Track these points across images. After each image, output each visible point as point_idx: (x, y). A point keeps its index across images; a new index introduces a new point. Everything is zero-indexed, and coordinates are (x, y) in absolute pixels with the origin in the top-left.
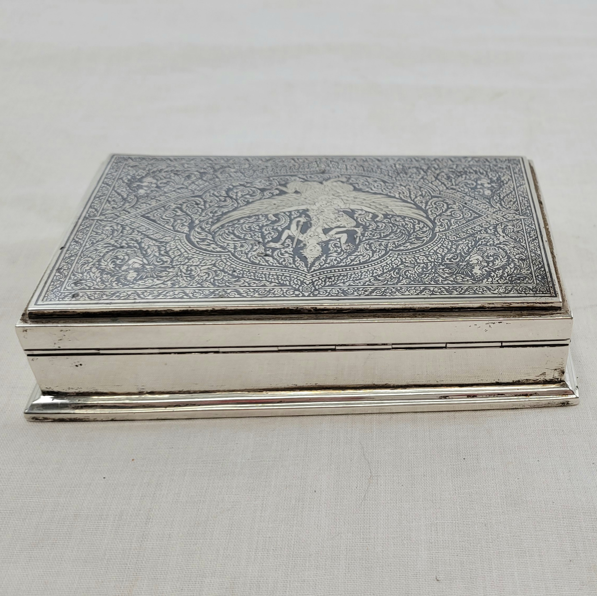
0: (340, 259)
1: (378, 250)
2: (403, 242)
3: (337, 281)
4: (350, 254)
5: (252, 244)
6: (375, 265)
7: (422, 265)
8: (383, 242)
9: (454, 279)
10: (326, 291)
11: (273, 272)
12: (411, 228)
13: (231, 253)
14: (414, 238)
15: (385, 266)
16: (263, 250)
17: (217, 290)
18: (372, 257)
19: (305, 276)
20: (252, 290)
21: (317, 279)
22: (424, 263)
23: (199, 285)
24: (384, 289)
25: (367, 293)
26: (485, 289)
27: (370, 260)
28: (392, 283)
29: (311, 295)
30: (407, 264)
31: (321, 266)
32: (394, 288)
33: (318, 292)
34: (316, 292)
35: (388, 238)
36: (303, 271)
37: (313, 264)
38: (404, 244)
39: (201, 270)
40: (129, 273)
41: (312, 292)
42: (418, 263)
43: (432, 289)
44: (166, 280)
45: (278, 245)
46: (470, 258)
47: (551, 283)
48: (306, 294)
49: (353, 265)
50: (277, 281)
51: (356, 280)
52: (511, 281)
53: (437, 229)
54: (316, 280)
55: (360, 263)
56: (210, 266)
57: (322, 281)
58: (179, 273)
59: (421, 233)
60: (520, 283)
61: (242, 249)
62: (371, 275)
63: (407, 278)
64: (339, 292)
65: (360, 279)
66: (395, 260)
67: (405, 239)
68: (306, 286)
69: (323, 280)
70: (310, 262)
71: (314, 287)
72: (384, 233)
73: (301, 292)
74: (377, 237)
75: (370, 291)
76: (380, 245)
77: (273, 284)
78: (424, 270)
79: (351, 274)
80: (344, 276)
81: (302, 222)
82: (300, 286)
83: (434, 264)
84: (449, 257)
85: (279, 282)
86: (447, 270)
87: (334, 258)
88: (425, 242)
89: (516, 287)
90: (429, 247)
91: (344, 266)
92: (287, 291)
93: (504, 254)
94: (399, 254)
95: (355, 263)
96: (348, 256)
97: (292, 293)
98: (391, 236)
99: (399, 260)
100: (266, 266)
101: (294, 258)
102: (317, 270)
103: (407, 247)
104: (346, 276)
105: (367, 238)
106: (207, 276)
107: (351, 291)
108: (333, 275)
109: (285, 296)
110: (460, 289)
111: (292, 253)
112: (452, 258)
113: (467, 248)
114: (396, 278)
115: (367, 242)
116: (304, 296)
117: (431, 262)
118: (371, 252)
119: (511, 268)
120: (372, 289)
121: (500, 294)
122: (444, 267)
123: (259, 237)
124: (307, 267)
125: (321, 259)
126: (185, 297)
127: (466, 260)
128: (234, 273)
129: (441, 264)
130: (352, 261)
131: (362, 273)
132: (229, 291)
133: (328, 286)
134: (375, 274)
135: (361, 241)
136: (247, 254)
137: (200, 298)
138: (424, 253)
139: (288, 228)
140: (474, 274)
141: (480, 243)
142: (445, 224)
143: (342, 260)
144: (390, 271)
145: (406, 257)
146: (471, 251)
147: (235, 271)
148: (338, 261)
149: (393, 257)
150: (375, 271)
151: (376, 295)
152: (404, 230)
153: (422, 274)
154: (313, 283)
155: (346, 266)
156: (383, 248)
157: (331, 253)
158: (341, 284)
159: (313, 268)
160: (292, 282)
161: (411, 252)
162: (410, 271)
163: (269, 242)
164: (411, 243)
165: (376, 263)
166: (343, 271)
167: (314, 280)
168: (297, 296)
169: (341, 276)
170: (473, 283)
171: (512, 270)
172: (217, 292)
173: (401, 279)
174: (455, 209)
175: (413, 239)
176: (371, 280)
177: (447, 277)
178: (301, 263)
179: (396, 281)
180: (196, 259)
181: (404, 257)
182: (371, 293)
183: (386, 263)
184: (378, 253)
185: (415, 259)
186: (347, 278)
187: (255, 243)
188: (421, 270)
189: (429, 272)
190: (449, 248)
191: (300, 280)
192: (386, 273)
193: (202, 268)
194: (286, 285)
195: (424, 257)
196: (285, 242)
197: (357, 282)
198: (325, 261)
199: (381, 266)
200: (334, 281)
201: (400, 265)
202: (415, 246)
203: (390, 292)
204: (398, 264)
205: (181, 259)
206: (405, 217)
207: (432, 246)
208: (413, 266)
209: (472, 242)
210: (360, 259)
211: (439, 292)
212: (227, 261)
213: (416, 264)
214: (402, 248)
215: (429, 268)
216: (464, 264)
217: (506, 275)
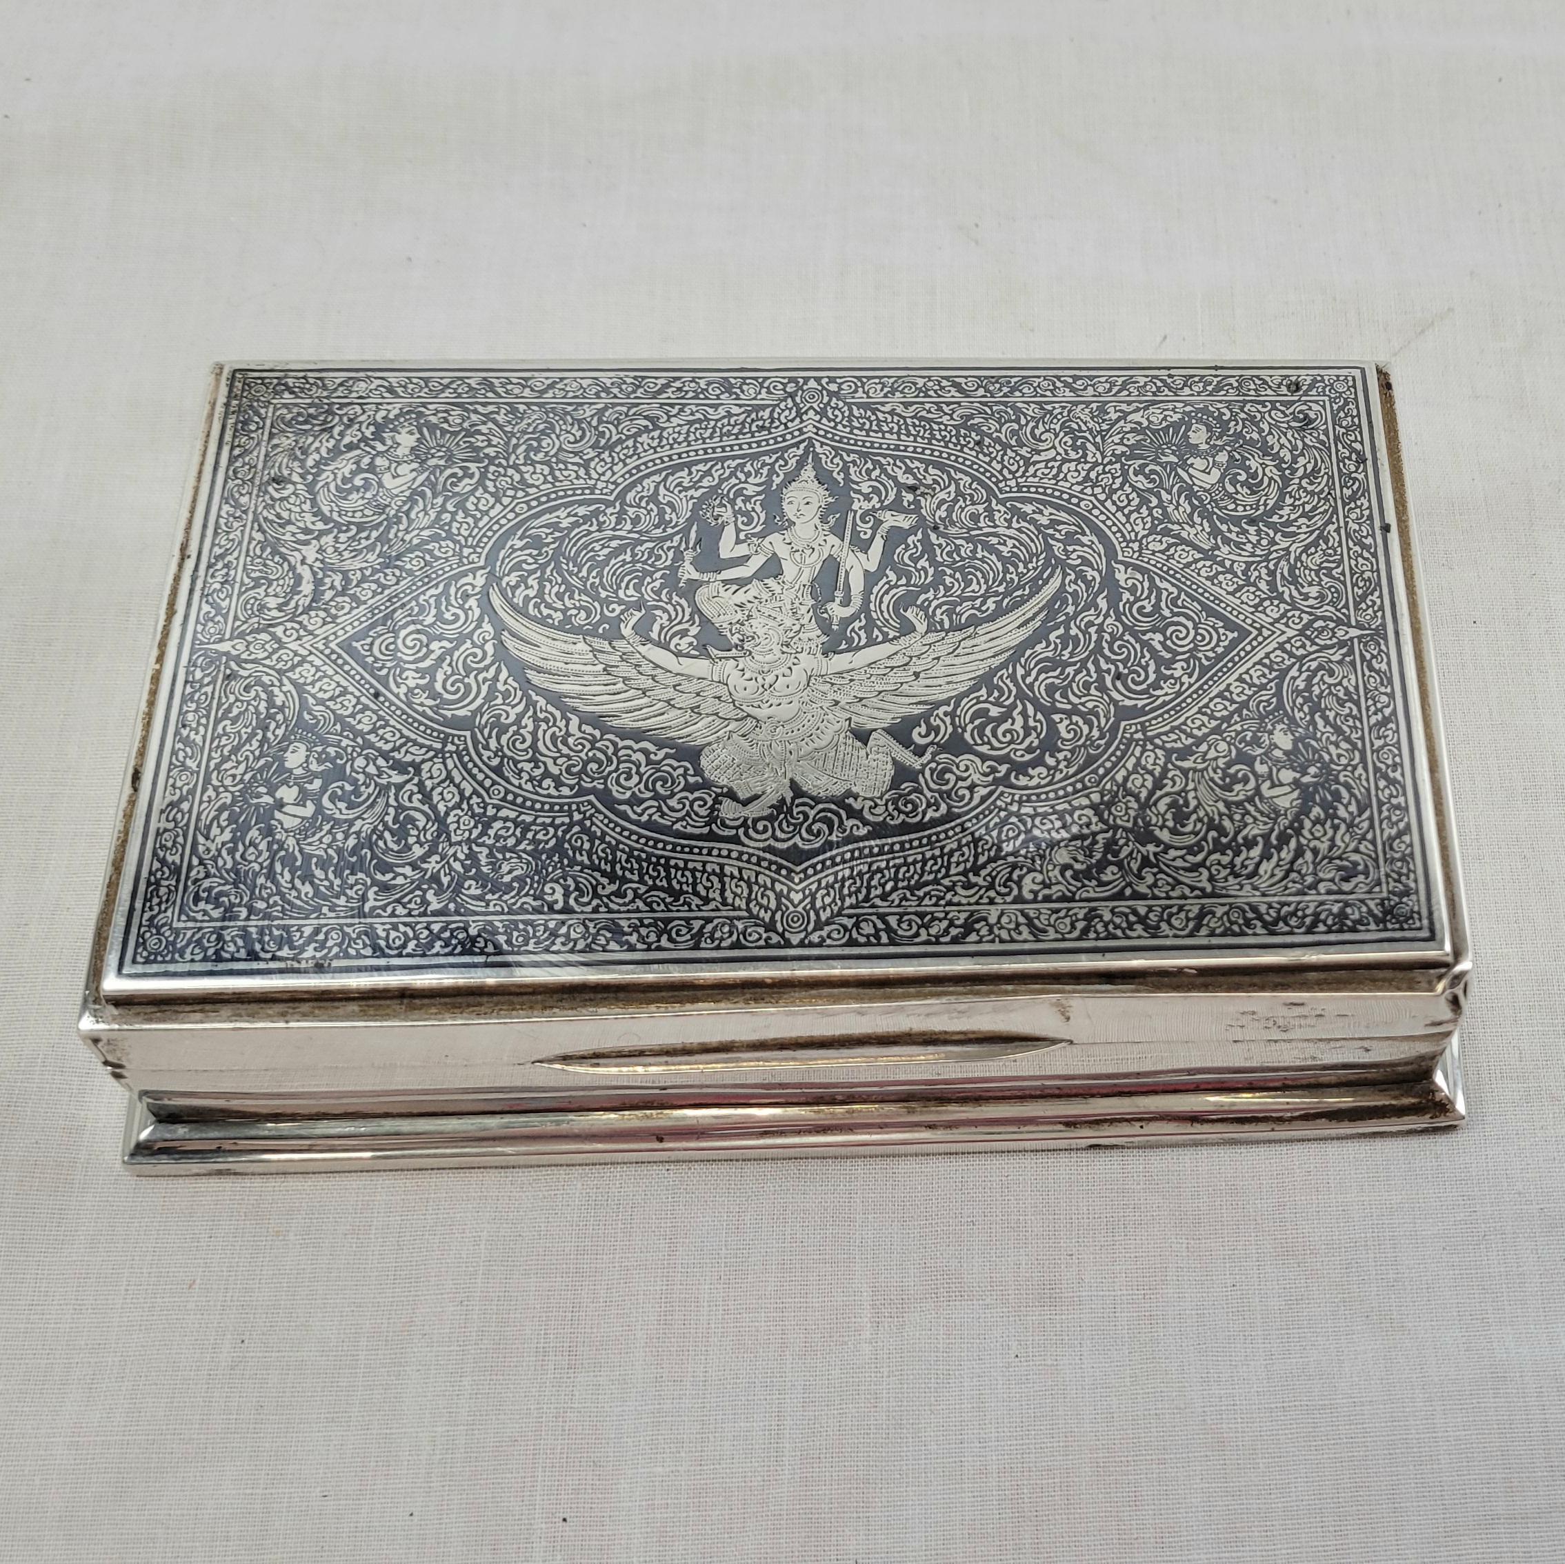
0: (737, 478)
1: (643, 504)
2: (577, 531)
3: (745, 421)
4: (713, 490)
5: (953, 523)
6: (653, 461)
7: (540, 456)
8: (630, 532)
9: (469, 418)
10: (769, 392)
11: (892, 439)
12: (551, 582)
13: (996, 497)
14: (548, 545)
15: (631, 457)
16: (923, 504)
17: (1005, 396)
18: (659, 483)
19: (818, 429)
20: (931, 393)
21: (790, 424)
22: (533, 463)
23: (1049, 407)
24: (638, 394)
25: (678, 384)
26: (399, 390)
27: (664, 474)
28: (619, 408)
29: (801, 381)
30: (577, 460)
31: (782, 457)
32: (615, 397)
33: (788, 390)
34: (791, 388)
35: (614, 544)
36: (822, 444)
37: (801, 464)
38: (576, 525)
39: (1054, 447)
40: (1207, 443)
41: (801, 388)
42: (548, 463)
43: (527, 392)
44: (1122, 423)
45: (891, 520)
46: (414, 479)
47: (232, 409)
48: (812, 384)
49: (706, 461)
50: (880, 415)
51: (699, 421)
52: (329, 412)
53: (480, 581)
54: (792, 421)
55: (689, 465)
56: (1036, 458)
57: (779, 419)
58: (1098, 439)
59: (525, 561)
60: (311, 405)
61: (972, 509)
62: (665, 434)
63: (580, 421)
64: (740, 388)
65: (691, 423)
66: (603, 474)
67: (570, 540)
68: (815, 405)
69: (777, 423)
70: (809, 467)
71: (796, 404)
72: (624, 562)
73: (824, 388)
74: (643, 549)
75: (670, 390)
76: (636, 521)
77: (888, 408)
78: (535, 444)
79: (711, 437)
80: (729, 434)
81: (838, 600)
82: (829, 403)
83: (507, 459)
84: (467, 481)
85: (874, 414)
86: (479, 441)
87: (750, 480)
88: (520, 533)
89: (325, 394)
90: (511, 515)
91: (728, 458)
92: (856, 391)
93: (321, 498)
94: (592, 489)
95: (700, 467)
96: (719, 485)
97: (844, 386)
98: (606, 551)
99: (592, 472)
100: (911, 458)
101: (847, 479)
102: (792, 446)
103: (569, 515)
104: (725, 434)
105: (668, 544)
106: (1037, 432)
107: (714, 391)
108: (753, 436)
109: (859, 378)
110: (460, 391)
111: (853, 495)
112: (460, 479)
113: (413, 515)
114: (607, 422)
115: (670, 531)
116: (818, 380)
117: (515, 467)
118: (660, 498)
119: (317, 450)
120: (665, 395)
121: (368, 377)
122: (486, 451)
123: (940, 546)
124: (816, 455)
125: (782, 476)
126: (1070, 380)
127: (426, 474)
128: (978, 438)
129: (492, 460)
130: (708, 473)
131: (686, 439)
132: (981, 392)
133: (764, 407)
134: (656, 434)
135: (685, 532)
136: (959, 493)
137: (1039, 377)
138: (527, 494)
139: (871, 579)
140: (416, 431)
141: (375, 534)
142: (454, 602)
143: (733, 474)
144: (620, 441)
145: (575, 481)
146: (405, 503)
147: (978, 443)
148: (742, 471)
149: (607, 482)
150: (655, 444)
151: (656, 378)
152: (571, 573)
153: (543, 432)
154: (799, 414)
155: (723, 460)
156: (631, 511)
157: (759, 494)
158: (735, 410)
159: (800, 452)
160: (846, 414)
161: (562, 497)
162: (572, 439)
163: (912, 531)
164: (555, 526)
165: (650, 464)
166: (732, 446)
167: (798, 420)
168: (832, 380)
169: (737, 435)
170: (424, 405)
171: (317, 444)
172: (1005, 390)
173: (596, 418)
174: (413, 666)
175: (549, 540)
176: (665, 417)
177: (484, 423)
178: (830, 466)
179: (607, 414)
180: (1074, 481)
181: (582, 481)
182: (667, 386)
183: (625, 465)
184: (644, 494)
185: (555, 477)
186: (721, 429)
187: (946, 528)
188: (544, 444)
189: (527, 437)
190: (460, 512)
191: (829, 420)
192: (628, 437)
193: (1052, 453)
194: (859, 406)
195: (530, 481)
196: (874, 529)
197: (698, 416)
198: (772, 472)
199: (639, 458)
200: (753, 420)
201: (592, 459)
202: (548, 516)
203: (624, 387)
204: (597, 460)
205: (1106, 480)
206: (560, 628)
207: (504, 517)
208: (562, 456)
209: (396, 536)
210: (688, 479)
211: (511, 383)
212: (1000, 472)
213: (554, 460)
214: (582, 511)
215: (524, 447)
216: (432, 462)
217: (336, 430)
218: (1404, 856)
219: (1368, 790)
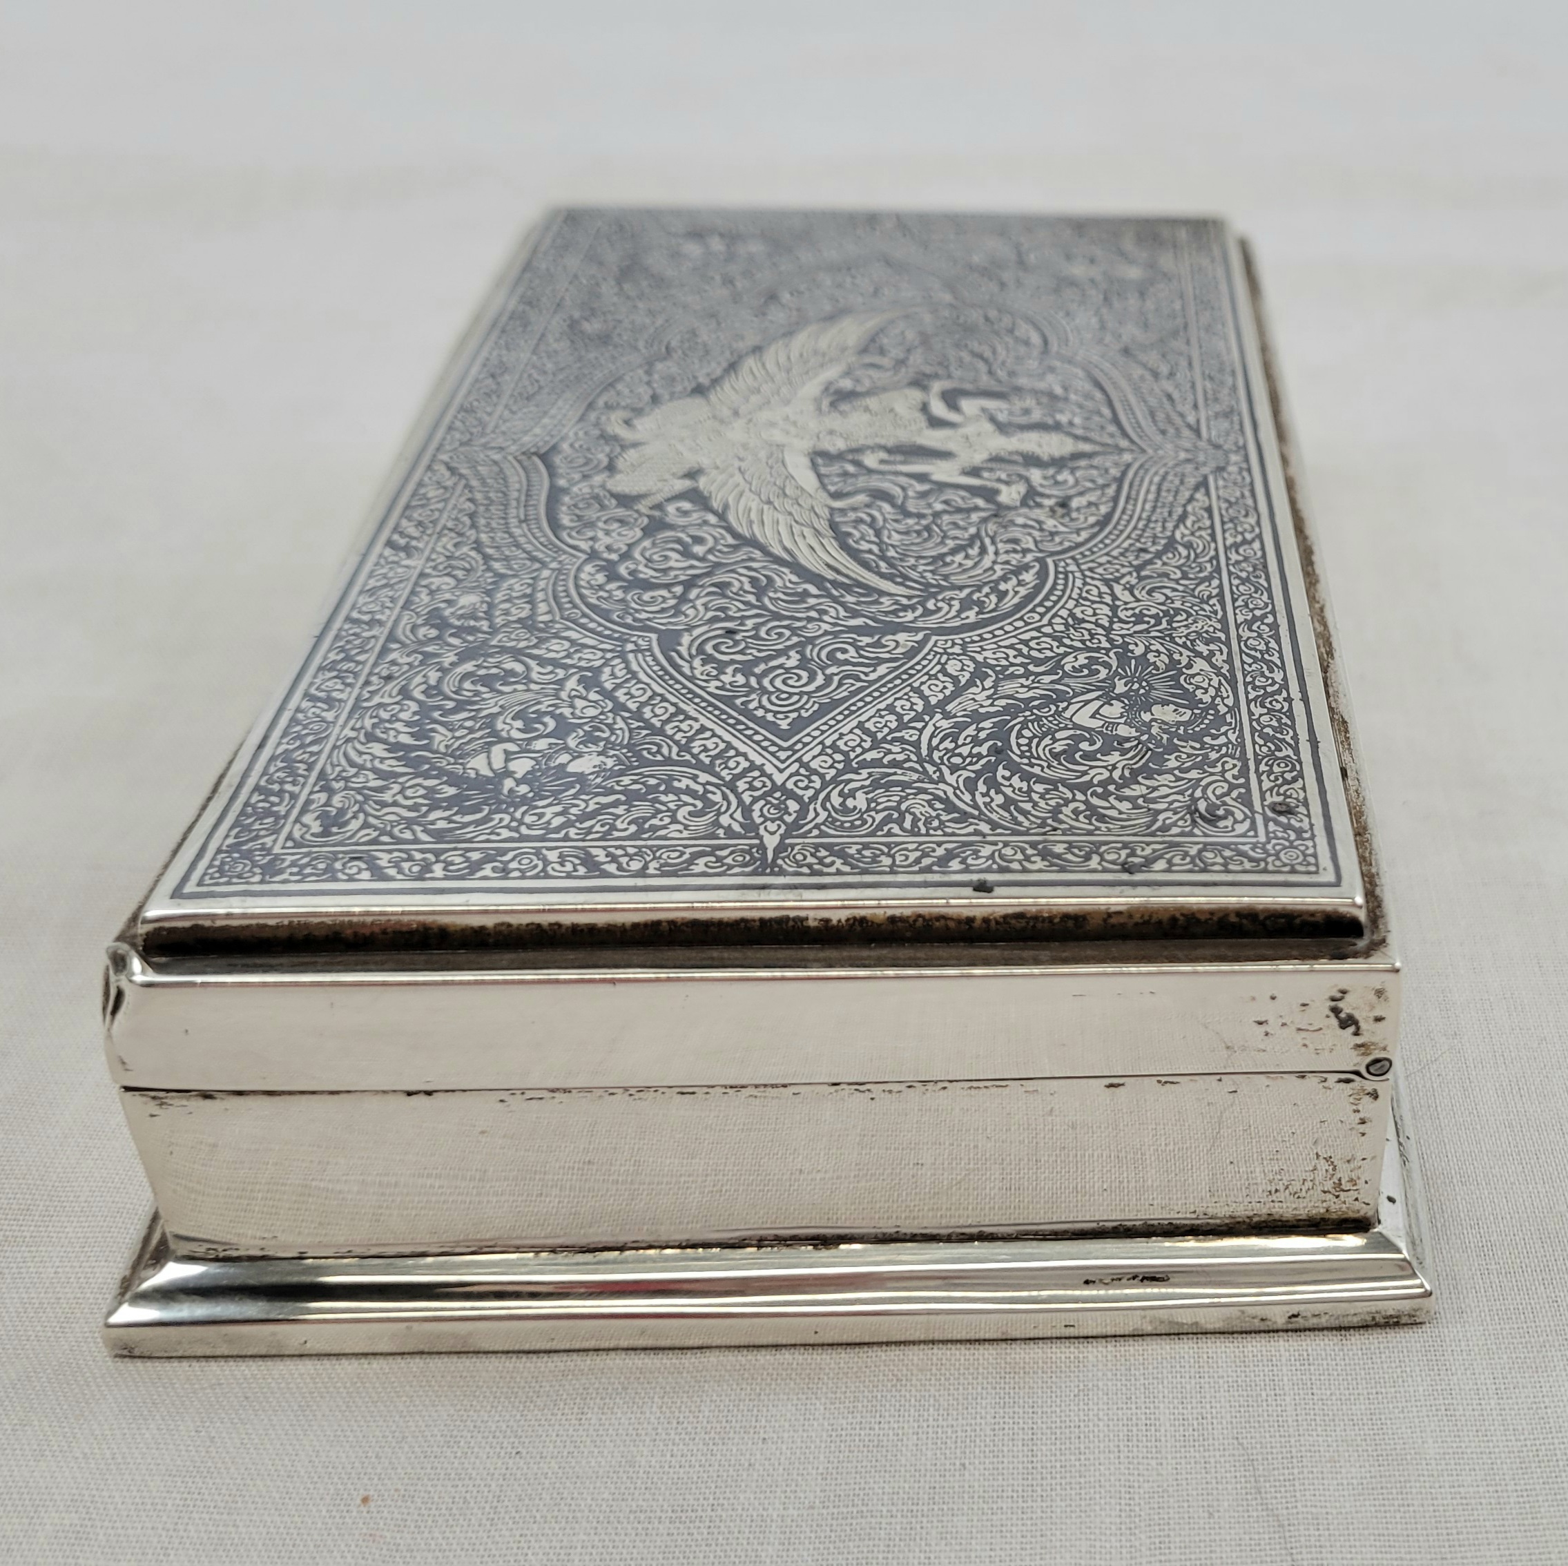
39: (1139, 601)
40: (1154, 720)
205: (1079, 635)
218: (335, 871)
219: (470, 841)
